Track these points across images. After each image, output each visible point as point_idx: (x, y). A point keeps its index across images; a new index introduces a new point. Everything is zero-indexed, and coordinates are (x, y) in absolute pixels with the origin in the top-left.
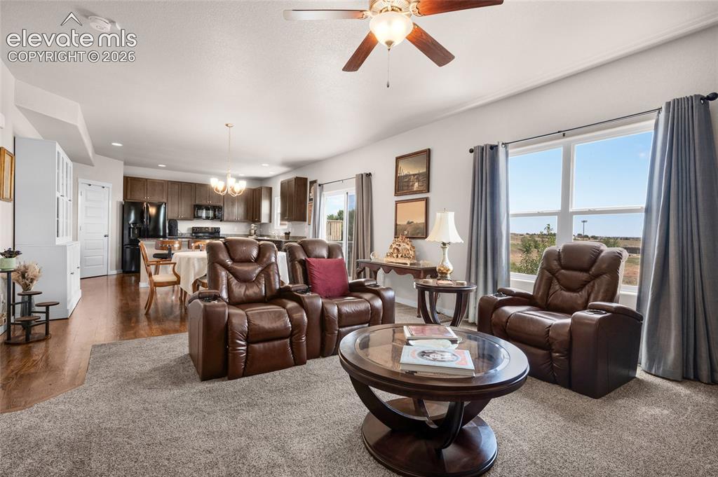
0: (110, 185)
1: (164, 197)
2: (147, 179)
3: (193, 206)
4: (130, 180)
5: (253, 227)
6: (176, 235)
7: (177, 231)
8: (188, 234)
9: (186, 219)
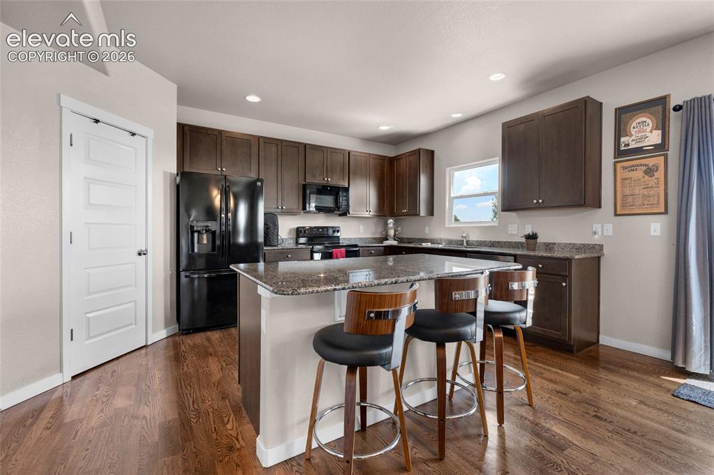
0: (149, 133)
1: (253, 168)
2: (220, 132)
3: (301, 188)
4: (188, 133)
5: (391, 225)
6: (276, 244)
7: (278, 235)
8: (290, 241)
9: (290, 213)
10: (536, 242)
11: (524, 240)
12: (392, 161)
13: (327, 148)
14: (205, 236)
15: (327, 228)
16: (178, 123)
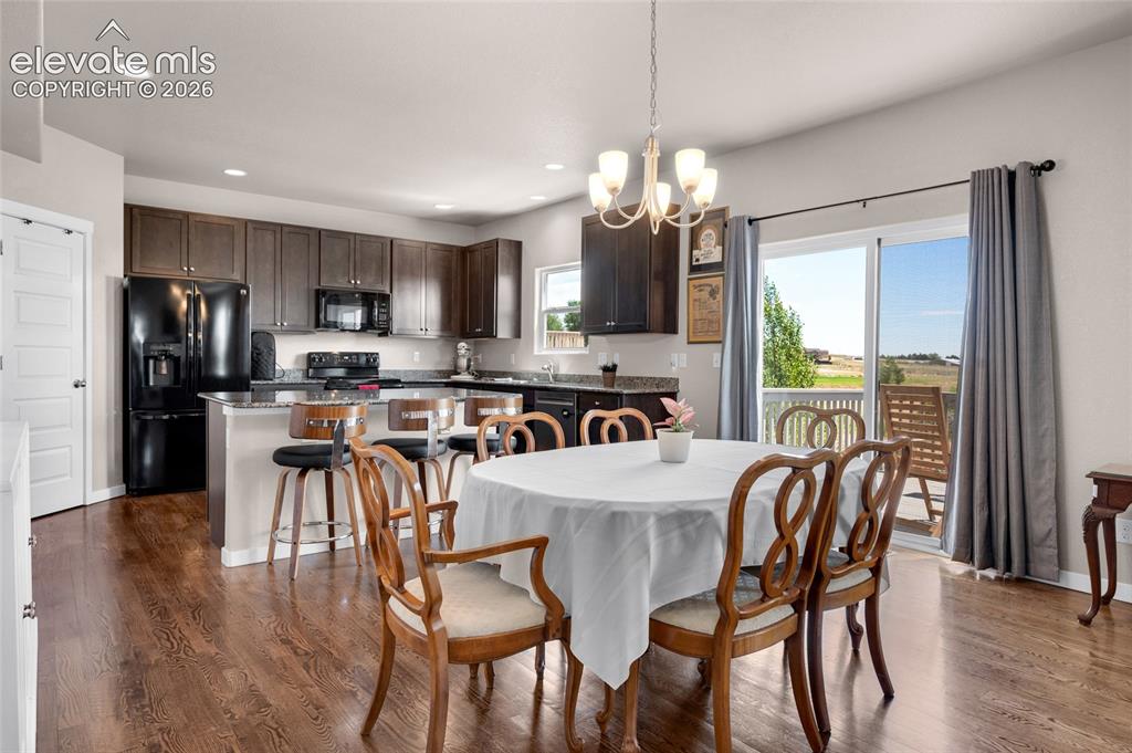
1: (236, 265)
3: (313, 294)
4: (139, 217)
5: (463, 352)
6: (271, 376)
7: (275, 364)
8: (297, 374)
9: (295, 331)
10: (615, 377)
11: (600, 373)
12: (465, 252)
13: (355, 234)
14: (164, 364)
15: (357, 354)
16: (125, 205)
